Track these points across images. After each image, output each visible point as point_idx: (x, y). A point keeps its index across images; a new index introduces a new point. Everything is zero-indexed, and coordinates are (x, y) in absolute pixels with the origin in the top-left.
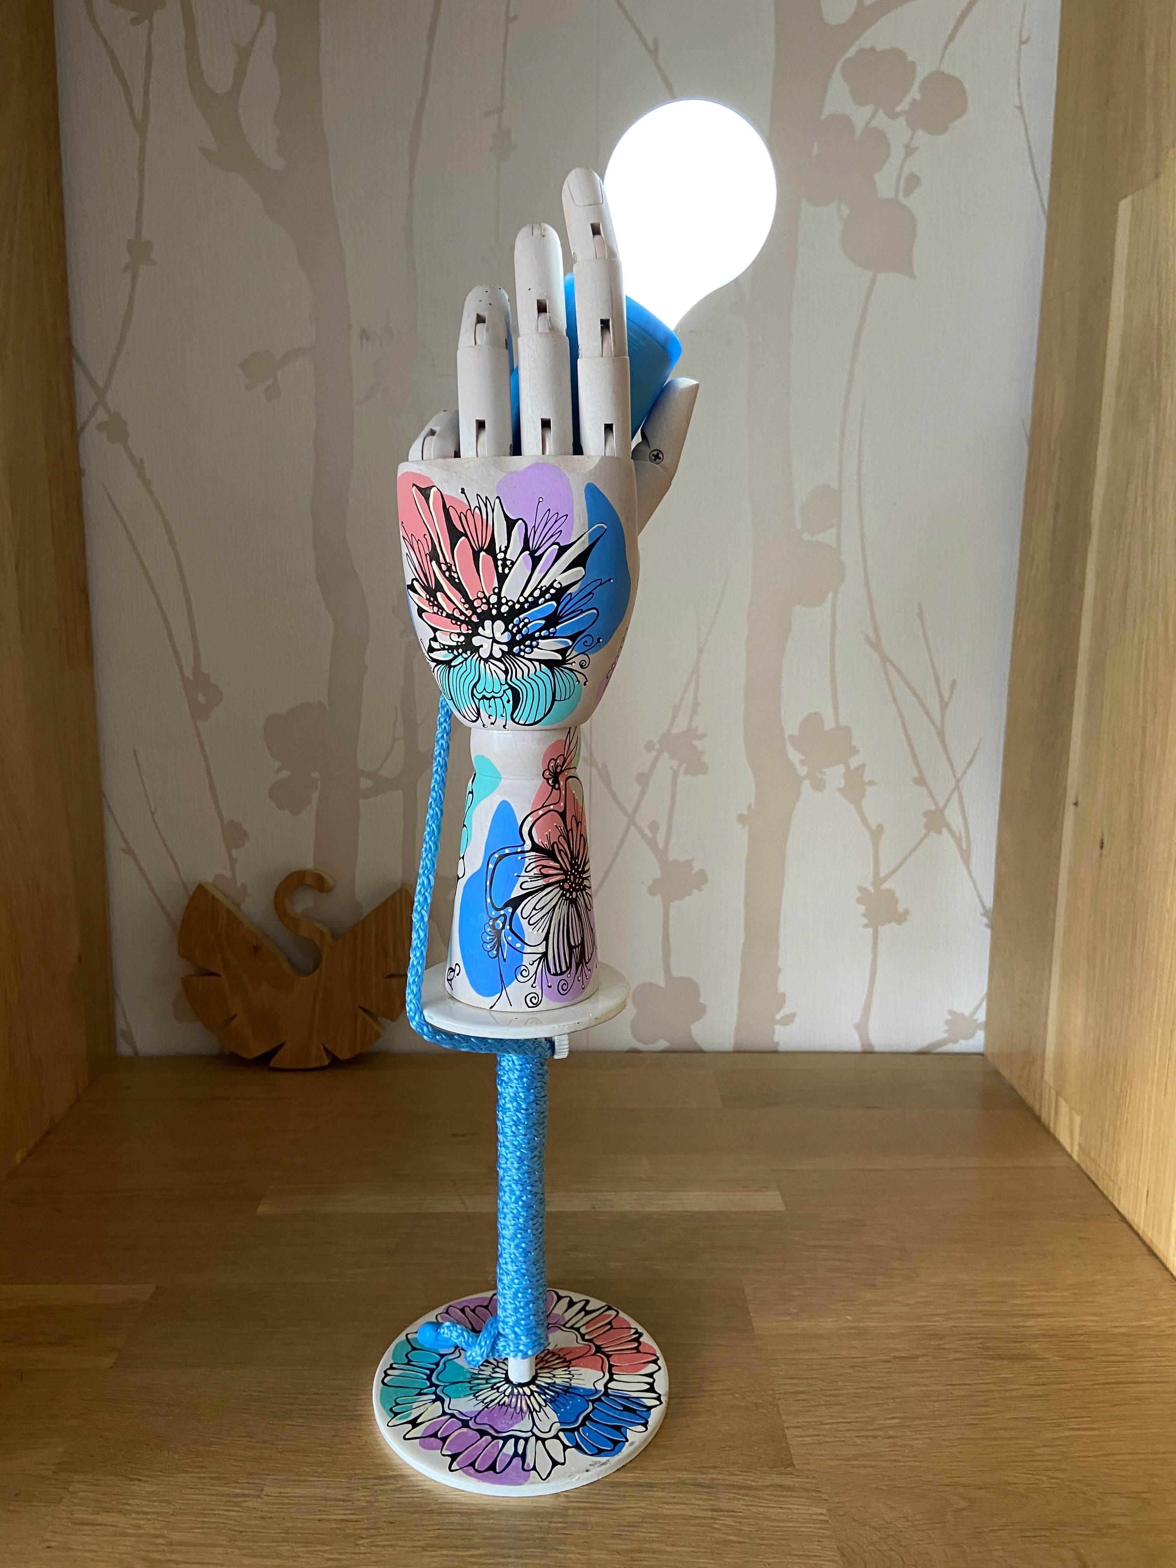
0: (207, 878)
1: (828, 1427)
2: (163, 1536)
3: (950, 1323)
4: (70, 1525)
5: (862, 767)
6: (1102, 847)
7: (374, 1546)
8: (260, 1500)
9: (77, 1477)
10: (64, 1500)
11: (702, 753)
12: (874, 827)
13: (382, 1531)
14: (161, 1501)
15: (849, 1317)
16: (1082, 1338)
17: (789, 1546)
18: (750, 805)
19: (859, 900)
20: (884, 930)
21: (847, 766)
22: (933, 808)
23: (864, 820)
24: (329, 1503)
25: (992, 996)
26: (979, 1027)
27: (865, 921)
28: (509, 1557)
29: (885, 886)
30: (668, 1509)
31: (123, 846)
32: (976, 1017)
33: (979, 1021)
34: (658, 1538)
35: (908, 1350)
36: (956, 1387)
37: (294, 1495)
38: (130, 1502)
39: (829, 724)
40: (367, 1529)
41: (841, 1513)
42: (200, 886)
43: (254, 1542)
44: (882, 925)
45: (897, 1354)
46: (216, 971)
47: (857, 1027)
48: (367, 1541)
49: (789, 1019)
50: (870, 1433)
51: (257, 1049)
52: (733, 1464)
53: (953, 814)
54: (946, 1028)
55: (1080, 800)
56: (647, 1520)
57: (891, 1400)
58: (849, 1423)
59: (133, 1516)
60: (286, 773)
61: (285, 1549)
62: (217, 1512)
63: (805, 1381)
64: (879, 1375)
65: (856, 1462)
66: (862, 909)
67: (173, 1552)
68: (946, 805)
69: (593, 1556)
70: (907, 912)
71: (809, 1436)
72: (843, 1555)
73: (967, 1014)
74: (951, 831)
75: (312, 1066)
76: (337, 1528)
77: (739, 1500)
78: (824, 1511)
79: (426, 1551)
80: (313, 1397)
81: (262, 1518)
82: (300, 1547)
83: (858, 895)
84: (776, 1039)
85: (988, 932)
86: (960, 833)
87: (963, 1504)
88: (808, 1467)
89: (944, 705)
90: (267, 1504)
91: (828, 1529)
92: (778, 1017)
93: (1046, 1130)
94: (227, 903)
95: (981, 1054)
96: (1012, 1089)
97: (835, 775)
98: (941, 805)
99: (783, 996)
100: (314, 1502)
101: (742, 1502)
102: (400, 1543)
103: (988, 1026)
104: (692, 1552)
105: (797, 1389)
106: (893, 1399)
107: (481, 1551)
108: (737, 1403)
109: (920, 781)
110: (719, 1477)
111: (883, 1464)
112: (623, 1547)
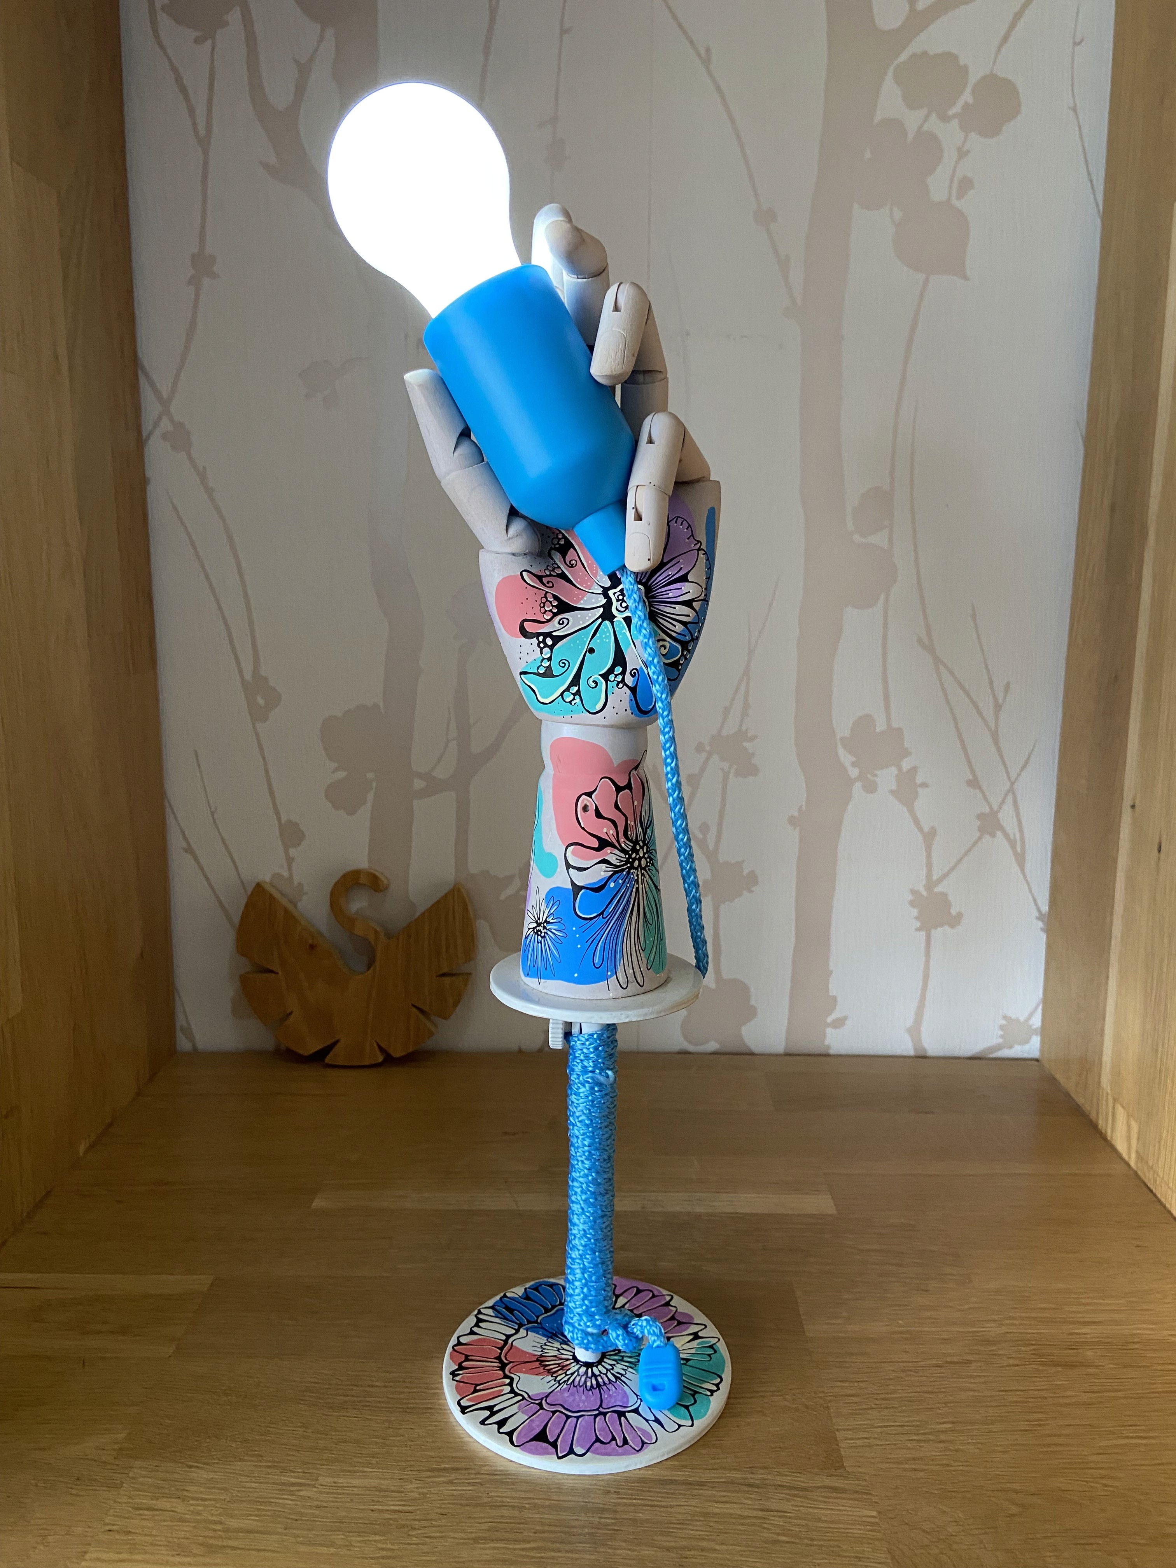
0: (265, 876)
1: (879, 1430)
2: (221, 1523)
3: (1004, 1329)
4: (130, 1509)
5: (914, 770)
6: (1159, 851)
7: (427, 1537)
8: (315, 1490)
9: (137, 1463)
10: (124, 1485)
11: (753, 754)
12: (926, 830)
13: (433, 1523)
14: (218, 1489)
15: (900, 1322)
16: (1137, 1346)
17: (839, 1547)
18: (801, 807)
19: (912, 903)
20: (938, 933)
21: (900, 768)
22: (987, 810)
23: (917, 822)
24: (383, 1494)
25: (1047, 1002)
26: (1034, 1032)
27: (918, 924)
28: (559, 1551)
29: (938, 889)
30: (717, 1507)
31: (184, 845)
32: (1031, 1022)
33: (1034, 1027)
34: (707, 1536)
35: (960, 1355)
36: (1009, 1393)
37: (349, 1485)
38: (188, 1488)
39: (881, 726)
40: (419, 1520)
41: (890, 1516)
42: (258, 885)
43: (309, 1530)
44: (936, 928)
45: (949, 1359)
46: (274, 970)
47: (909, 1031)
48: (419, 1532)
49: (839, 1023)
50: (921, 1437)
51: (312, 1046)
52: (783, 1465)
53: (1006, 816)
54: (1001, 1033)
55: (1137, 803)
56: (697, 1518)
57: (944, 1405)
58: (901, 1426)
59: (191, 1502)
60: (342, 774)
61: (339, 1538)
62: (273, 1500)
63: (856, 1384)
64: (932, 1379)
65: (907, 1466)
66: (915, 912)
67: (230, 1538)
68: (1000, 808)
69: (643, 1552)
70: (960, 915)
71: (859, 1439)
72: (893, 1558)
73: (1022, 1019)
74: (1006, 835)
75: (367, 1063)
76: (391, 1519)
77: (788, 1500)
78: (875, 1514)
79: (478, 1543)
80: (368, 1389)
81: (318, 1507)
82: (353, 1536)
83: (910, 897)
84: (827, 1042)
85: (1044, 936)
86: (1014, 835)
87: (1014, 1509)
88: (860, 1470)
89: (998, 707)
90: (321, 1493)
91: (879, 1531)
92: (829, 1020)
93: (1103, 1137)
94: (284, 902)
95: (1037, 1060)
96: (1068, 1095)
97: (887, 778)
98: (995, 807)
99: (834, 999)
100: (368, 1492)
101: (793, 1503)
102: (452, 1535)
103: (1044, 1031)
104: (742, 1551)
105: (849, 1392)
106: (945, 1403)
107: (533, 1545)
108: (786, 1403)
109: (974, 783)
110: (769, 1477)
111: (934, 1468)
112: (673, 1544)
